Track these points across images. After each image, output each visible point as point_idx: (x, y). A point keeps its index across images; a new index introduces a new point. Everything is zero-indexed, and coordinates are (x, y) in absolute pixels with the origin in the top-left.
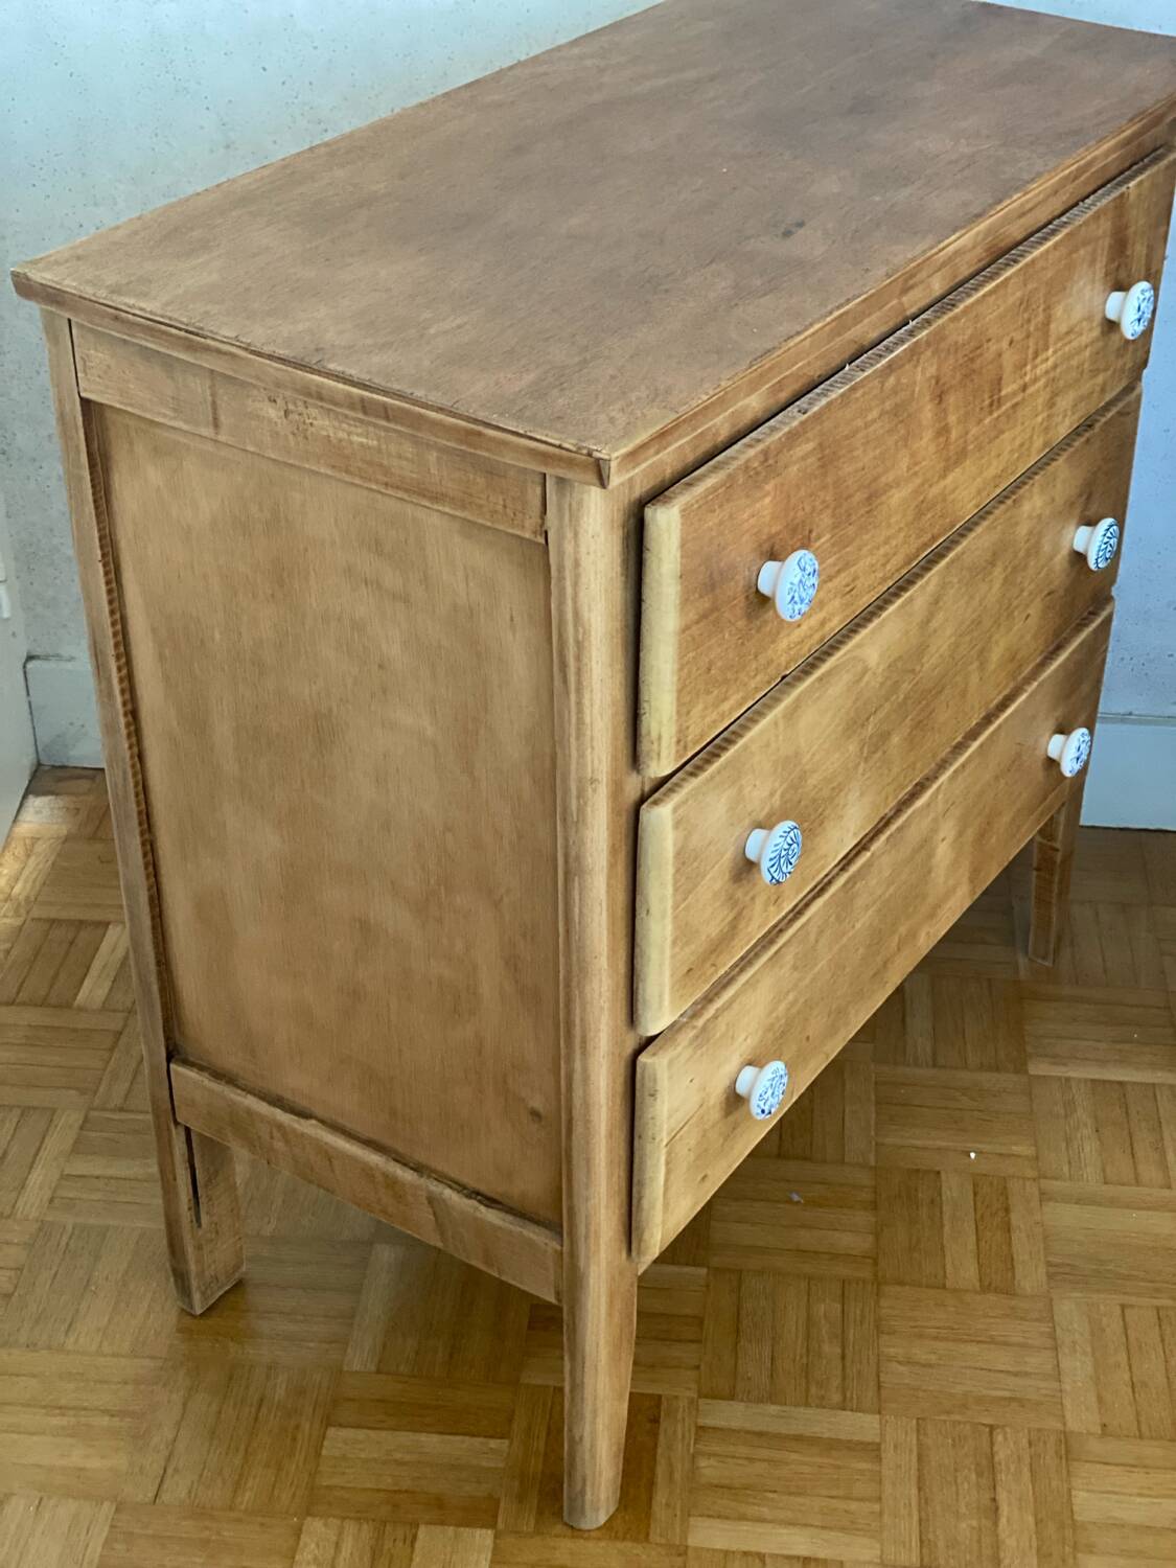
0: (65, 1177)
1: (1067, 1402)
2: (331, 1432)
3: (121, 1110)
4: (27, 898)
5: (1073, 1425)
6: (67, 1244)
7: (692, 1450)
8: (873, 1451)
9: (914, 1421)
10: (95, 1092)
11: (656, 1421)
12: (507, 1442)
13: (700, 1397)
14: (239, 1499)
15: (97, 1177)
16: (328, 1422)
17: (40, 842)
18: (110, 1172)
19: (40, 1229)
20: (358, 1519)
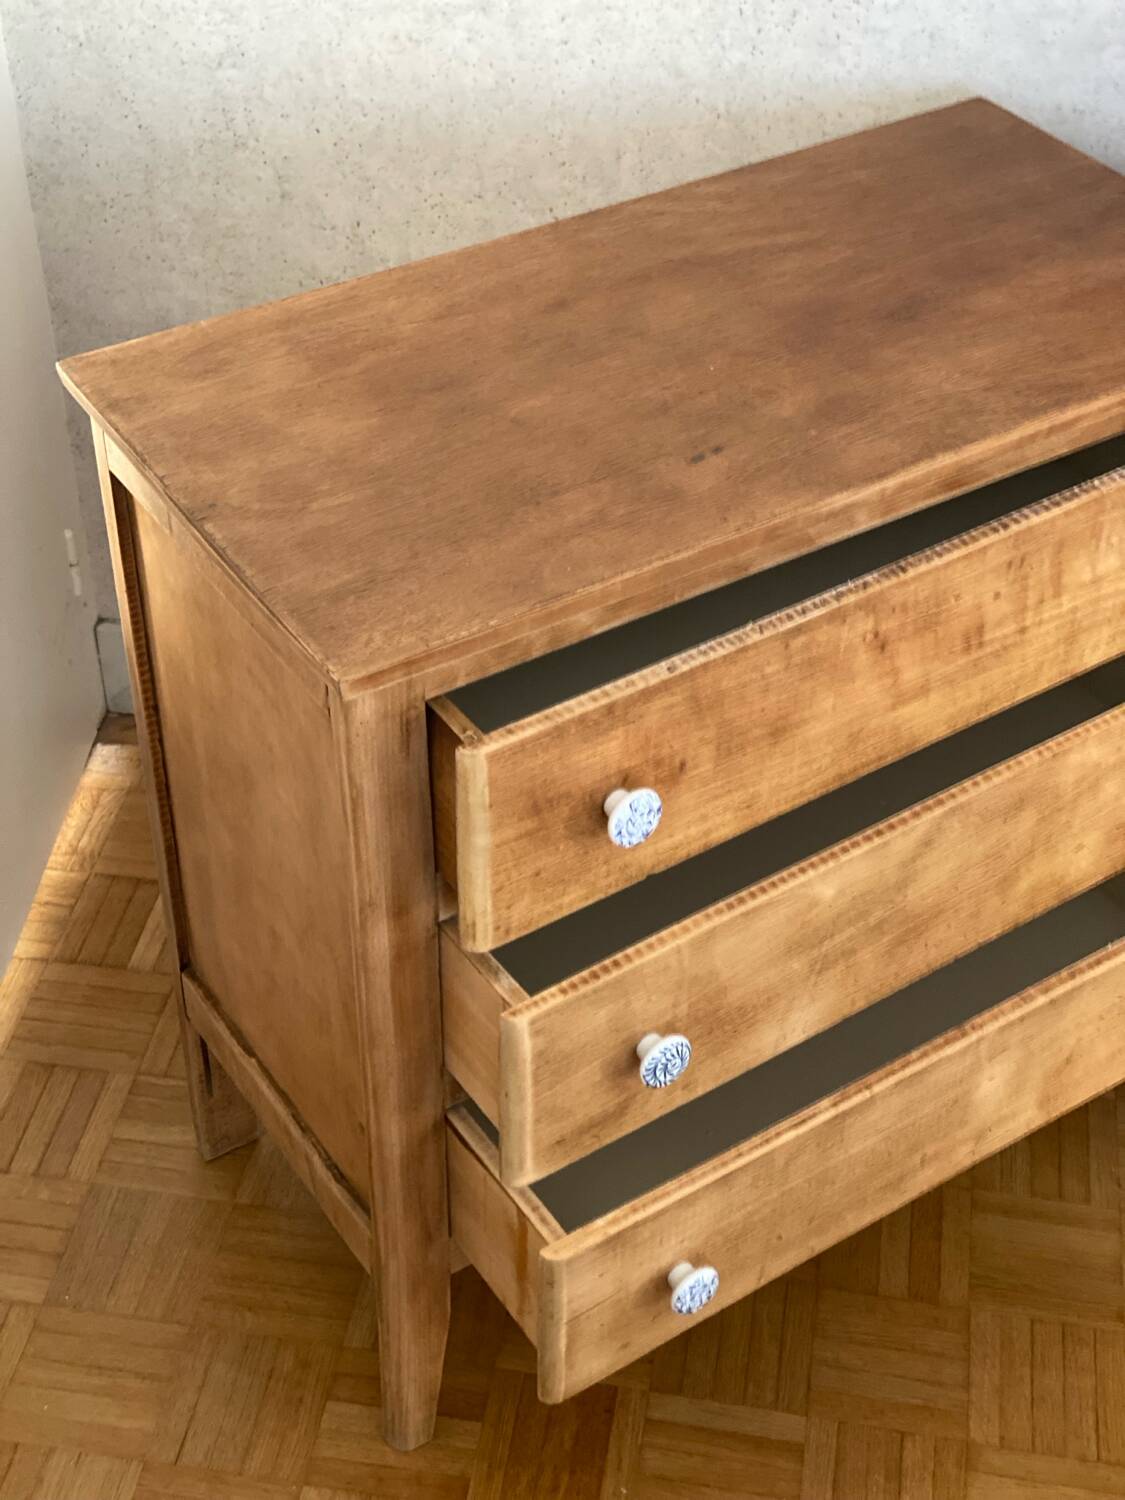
0: (113, 1141)
1: (973, 1413)
2: (330, 1405)
3: (166, 1075)
4: (92, 851)
5: (976, 1434)
6: (112, 1209)
7: (639, 1442)
8: (796, 1451)
9: (836, 1425)
10: (143, 1056)
11: (610, 1411)
12: (480, 1424)
13: (651, 1390)
14: (247, 1467)
15: (142, 1142)
16: (329, 1396)
17: (105, 794)
18: (152, 1138)
19: (90, 1192)
20: (347, 1490)
